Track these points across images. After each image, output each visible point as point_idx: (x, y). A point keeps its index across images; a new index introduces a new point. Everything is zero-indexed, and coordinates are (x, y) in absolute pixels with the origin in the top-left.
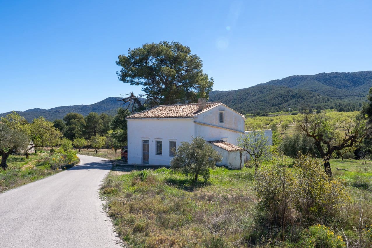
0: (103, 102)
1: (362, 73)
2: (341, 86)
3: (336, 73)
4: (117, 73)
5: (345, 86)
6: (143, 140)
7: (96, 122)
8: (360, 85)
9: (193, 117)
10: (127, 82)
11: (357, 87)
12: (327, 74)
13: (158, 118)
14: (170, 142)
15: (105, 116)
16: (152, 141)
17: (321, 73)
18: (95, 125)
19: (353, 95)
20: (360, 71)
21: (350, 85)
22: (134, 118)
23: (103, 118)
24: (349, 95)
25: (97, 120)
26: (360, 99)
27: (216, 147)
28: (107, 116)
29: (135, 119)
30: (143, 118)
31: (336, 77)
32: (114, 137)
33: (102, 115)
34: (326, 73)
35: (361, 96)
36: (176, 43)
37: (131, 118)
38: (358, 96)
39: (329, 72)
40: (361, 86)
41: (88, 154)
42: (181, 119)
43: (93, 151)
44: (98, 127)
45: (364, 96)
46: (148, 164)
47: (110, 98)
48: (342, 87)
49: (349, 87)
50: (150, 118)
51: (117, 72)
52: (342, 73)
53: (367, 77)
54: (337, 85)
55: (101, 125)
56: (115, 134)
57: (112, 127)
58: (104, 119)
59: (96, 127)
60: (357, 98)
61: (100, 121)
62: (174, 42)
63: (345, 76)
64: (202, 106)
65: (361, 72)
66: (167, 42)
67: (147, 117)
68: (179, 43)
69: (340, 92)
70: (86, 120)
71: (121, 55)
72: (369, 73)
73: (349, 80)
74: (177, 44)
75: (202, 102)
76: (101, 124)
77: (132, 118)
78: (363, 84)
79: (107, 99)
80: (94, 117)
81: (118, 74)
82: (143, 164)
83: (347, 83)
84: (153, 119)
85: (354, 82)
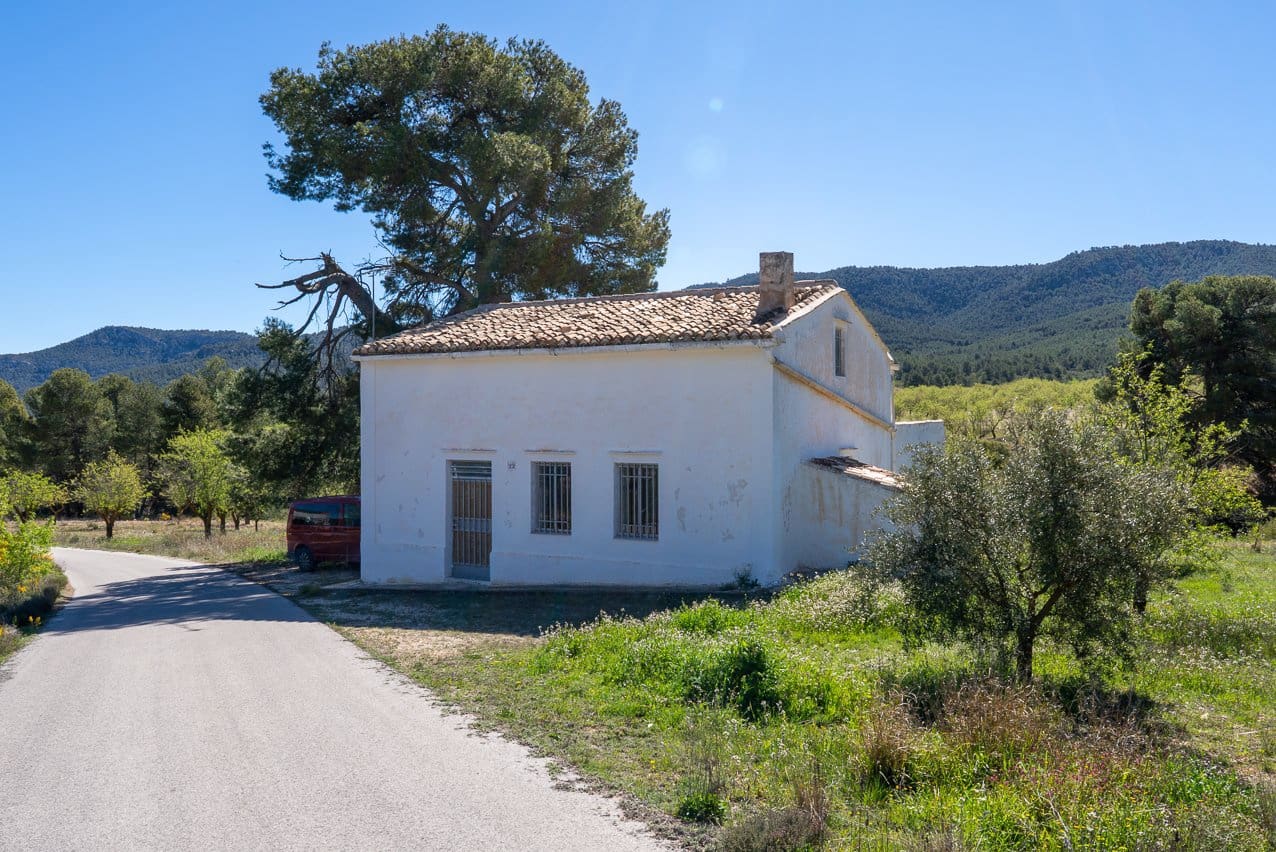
0: (79, 343)
1: (959, 273)
2: (901, 310)
3: (888, 269)
4: (268, 151)
5: (913, 311)
6: (454, 463)
7: (86, 411)
8: (956, 307)
9: (769, 336)
10: (320, 197)
11: (946, 314)
12: (861, 270)
13: (549, 347)
14: (617, 464)
15: (121, 387)
16: (512, 466)
17: (844, 268)
18: (79, 422)
19: (936, 340)
20: (955, 266)
21: (928, 309)
22: (404, 350)
23: (112, 395)
24: (926, 340)
25: (86, 401)
26: (960, 352)
27: (869, 486)
28: (132, 385)
29: (409, 357)
30: (460, 349)
31: (887, 282)
32: (239, 460)
33: (111, 380)
34: (858, 266)
35: (960, 344)
36: (531, 43)
37: (385, 352)
38: (952, 343)
39: (866, 265)
40: (959, 312)
41: (74, 541)
42: (700, 346)
43: (84, 530)
44: (92, 428)
45: (967, 344)
46: (489, 580)
47: (108, 331)
48: (904, 313)
49: (925, 313)
50: (499, 347)
51: (267, 146)
52: (905, 271)
53: (974, 284)
54: (891, 307)
55: (105, 423)
56: (246, 442)
57: (232, 411)
58: (120, 397)
59: (82, 430)
60: (949, 347)
61: (103, 405)
62: (519, 41)
63: (912, 279)
64: (779, 288)
65: (957, 268)
66: (489, 39)
67: (486, 346)
68: (543, 48)
69: (900, 327)
70: (39, 399)
71: (285, 70)
72: (981, 274)
73: (924, 292)
74: (535, 50)
75: (780, 271)
76: (105, 417)
77: (393, 352)
78: (964, 305)
79: (96, 334)
80: (75, 389)
81: (270, 155)
82: (455, 580)
83: (918, 301)
84: (523, 351)
85: (939, 299)
